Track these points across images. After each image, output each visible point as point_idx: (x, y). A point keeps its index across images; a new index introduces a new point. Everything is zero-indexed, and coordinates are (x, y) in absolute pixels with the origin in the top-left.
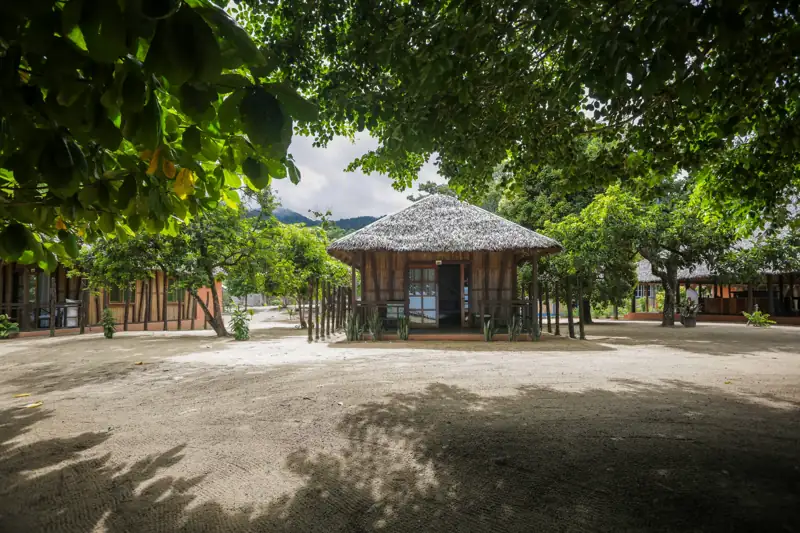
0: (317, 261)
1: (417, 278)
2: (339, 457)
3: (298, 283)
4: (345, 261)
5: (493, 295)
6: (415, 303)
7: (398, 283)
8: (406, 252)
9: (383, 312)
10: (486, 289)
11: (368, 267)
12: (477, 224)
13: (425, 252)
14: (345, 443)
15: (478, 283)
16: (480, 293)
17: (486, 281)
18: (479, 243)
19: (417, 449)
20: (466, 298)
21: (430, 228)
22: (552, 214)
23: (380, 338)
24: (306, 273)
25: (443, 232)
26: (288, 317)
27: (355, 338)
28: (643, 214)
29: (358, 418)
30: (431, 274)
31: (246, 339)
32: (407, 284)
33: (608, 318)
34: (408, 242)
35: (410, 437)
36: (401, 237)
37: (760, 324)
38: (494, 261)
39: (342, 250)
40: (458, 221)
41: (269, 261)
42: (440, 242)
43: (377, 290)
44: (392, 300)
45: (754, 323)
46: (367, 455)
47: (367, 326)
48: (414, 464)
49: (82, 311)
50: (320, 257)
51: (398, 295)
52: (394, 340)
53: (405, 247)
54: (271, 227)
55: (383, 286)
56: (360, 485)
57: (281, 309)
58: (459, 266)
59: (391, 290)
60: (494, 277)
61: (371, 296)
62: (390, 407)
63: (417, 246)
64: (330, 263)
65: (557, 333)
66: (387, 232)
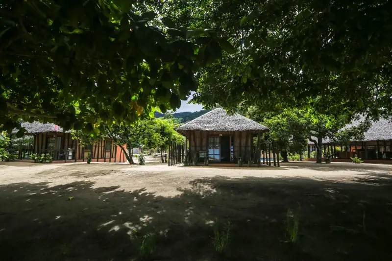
0: (170, 134)
1: (212, 141)
2: (190, 188)
3: (162, 143)
4: (182, 134)
5: (243, 149)
6: (211, 151)
7: (204, 143)
8: (208, 132)
9: (198, 155)
10: (240, 146)
11: (192, 137)
12: (236, 120)
13: (215, 131)
14: (192, 186)
15: (237, 144)
16: (238, 148)
17: (240, 143)
18: (237, 127)
19: (211, 187)
20: (232, 150)
21: (217, 122)
22: (269, 115)
23: (197, 165)
24: (165, 139)
25: (222, 124)
26: (153, 159)
27: (186, 165)
28: (302, 117)
29: (194, 182)
30: (218, 140)
31: (144, 164)
32: (208, 143)
33: (298, 160)
34: (208, 127)
35: (210, 185)
36: (206, 125)
37: (358, 163)
38: (244, 135)
39: (182, 130)
40: (228, 119)
41: (151, 134)
42: (221, 128)
43: (196, 146)
44: (202, 150)
45: (355, 162)
46: (198, 188)
47: (192, 161)
48: (211, 189)
49: (74, 153)
50: (171, 132)
51: (204, 148)
52: (203, 166)
53: (207, 129)
54: (152, 120)
55: (198, 144)
56: (197, 193)
57: (149, 155)
58: (229, 137)
59: (201, 146)
60: (244, 141)
61: (193, 149)
62: (204, 179)
63: (212, 129)
64: (174, 135)
65: (270, 165)
66: (200, 123)
